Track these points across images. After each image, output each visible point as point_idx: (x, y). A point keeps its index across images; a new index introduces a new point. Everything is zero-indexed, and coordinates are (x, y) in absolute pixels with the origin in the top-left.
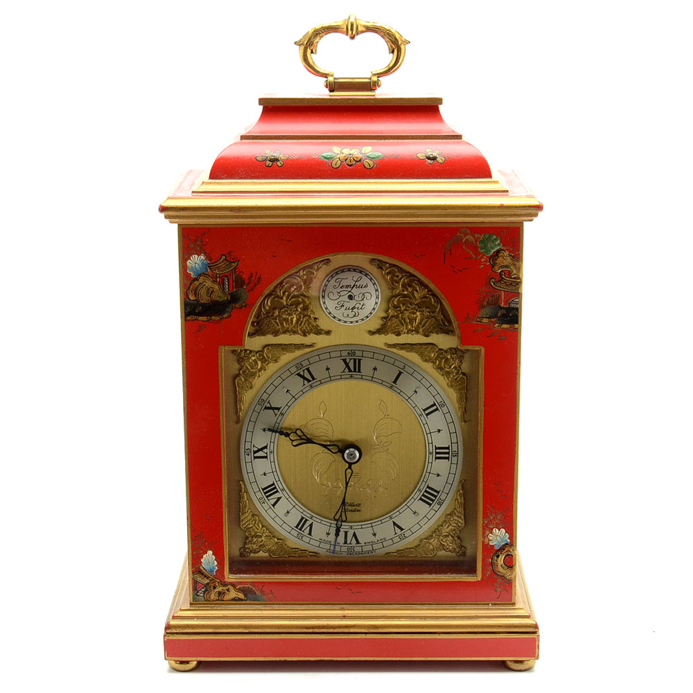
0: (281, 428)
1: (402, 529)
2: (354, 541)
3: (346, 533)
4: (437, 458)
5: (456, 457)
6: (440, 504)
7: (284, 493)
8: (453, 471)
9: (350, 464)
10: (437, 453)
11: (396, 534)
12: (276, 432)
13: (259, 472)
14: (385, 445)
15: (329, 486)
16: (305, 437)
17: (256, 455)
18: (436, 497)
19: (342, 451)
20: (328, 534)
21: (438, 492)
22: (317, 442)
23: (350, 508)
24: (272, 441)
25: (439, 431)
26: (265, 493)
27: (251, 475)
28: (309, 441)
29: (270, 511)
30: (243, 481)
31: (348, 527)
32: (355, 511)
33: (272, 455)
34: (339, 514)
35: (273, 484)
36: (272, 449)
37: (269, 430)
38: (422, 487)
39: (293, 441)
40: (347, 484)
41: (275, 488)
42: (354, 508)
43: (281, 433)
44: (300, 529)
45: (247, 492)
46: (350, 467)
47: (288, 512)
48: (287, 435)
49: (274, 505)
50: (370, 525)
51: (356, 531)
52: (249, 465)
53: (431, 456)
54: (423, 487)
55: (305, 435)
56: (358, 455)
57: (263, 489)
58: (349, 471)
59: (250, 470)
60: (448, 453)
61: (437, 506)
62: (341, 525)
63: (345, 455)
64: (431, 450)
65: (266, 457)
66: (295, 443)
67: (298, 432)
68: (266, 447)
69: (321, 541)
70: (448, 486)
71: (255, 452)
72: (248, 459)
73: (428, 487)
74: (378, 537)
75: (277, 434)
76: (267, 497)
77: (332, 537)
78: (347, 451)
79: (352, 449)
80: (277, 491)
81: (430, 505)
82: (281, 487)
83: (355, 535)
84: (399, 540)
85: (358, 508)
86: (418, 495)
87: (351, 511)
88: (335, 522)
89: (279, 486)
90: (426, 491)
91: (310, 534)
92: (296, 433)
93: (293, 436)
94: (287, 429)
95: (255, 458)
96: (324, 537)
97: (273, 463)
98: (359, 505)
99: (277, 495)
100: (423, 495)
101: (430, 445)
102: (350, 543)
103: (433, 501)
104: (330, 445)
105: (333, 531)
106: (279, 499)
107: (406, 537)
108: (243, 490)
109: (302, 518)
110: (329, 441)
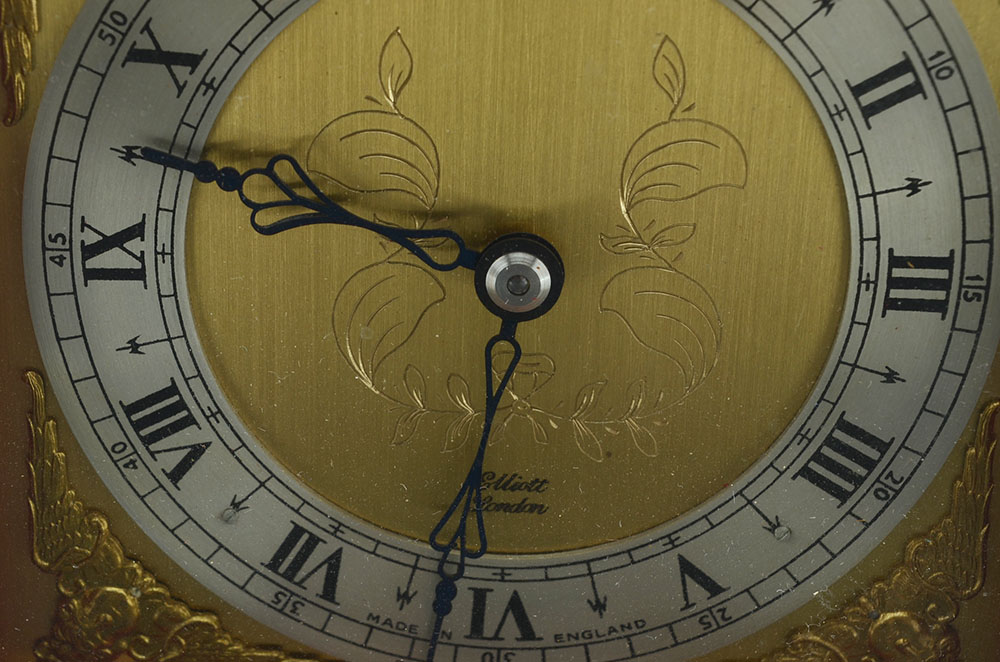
0: (207, 149)
1: (714, 589)
2: (511, 629)
3: (480, 596)
4: (891, 304)
5: (977, 306)
6: (887, 496)
7: (222, 427)
8: (956, 362)
9: (511, 323)
10: (893, 283)
11: (688, 606)
12: (181, 165)
13: (108, 336)
14: (667, 235)
15: (414, 407)
16: (305, 193)
17: (95, 263)
18: (869, 464)
19: (476, 261)
20: (404, 597)
21: (882, 447)
22: (368, 216)
23: (501, 497)
24: (166, 203)
25: (914, 186)
26: (138, 426)
27: (74, 349)
28: (329, 210)
29: (159, 501)
30: (41, 373)
31: (488, 574)
32: (520, 508)
33: (165, 269)
34: (454, 523)
35: (172, 390)
36: (164, 238)
37: (149, 155)
38: (814, 424)
39: (256, 207)
40: (492, 403)
41: (181, 405)
42: (515, 497)
43: (205, 172)
44: (289, 575)
45: (58, 418)
46: (507, 333)
47: (236, 505)
48: (231, 181)
49: (176, 475)
50: (583, 569)
51: (521, 588)
52: (64, 306)
53: (866, 297)
54: (821, 424)
55: (307, 182)
56: (545, 280)
57: (130, 410)
58: (503, 350)
59: (68, 327)
60: (944, 285)
61: (869, 506)
62: (462, 566)
63: (491, 280)
64: (869, 268)
65: (139, 275)
66: (265, 218)
67: (283, 170)
68: (137, 231)
69: (373, 624)
70: (930, 423)
71: (90, 251)
72: (60, 277)
73: (843, 425)
74: (613, 616)
75: (189, 177)
76: (147, 441)
77: (419, 611)
78: (500, 264)
79: (519, 257)
80: (190, 421)
81: (842, 496)
82: (206, 402)
83: (515, 605)
84: (700, 629)
85: (534, 498)
86: (796, 456)
87: (506, 507)
88: (438, 555)
89: (196, 398)
90: (830, 441)
91: (329, 592)
92: (268, 172)
93: (257, 188)
94: (234, 151)
95: (91, 275)
96: (389, 609)
97: (169, 303)
98: (538, 485)
99: (188, 436)
100: (818, 457)
101: (870, 247)
102: (496, 637)
103: (858, 481)
104: (422, 234)
105: (425, 585)
106: (197, 451)
107: (729, 621)
108: (42, 414)
109: (298, 531)
110: (423, 215)
